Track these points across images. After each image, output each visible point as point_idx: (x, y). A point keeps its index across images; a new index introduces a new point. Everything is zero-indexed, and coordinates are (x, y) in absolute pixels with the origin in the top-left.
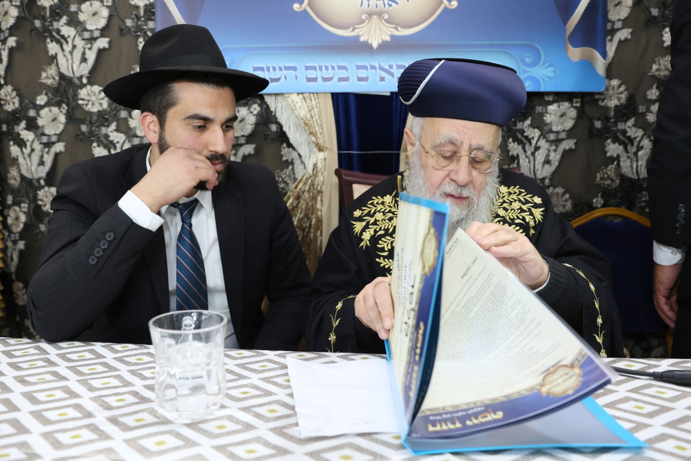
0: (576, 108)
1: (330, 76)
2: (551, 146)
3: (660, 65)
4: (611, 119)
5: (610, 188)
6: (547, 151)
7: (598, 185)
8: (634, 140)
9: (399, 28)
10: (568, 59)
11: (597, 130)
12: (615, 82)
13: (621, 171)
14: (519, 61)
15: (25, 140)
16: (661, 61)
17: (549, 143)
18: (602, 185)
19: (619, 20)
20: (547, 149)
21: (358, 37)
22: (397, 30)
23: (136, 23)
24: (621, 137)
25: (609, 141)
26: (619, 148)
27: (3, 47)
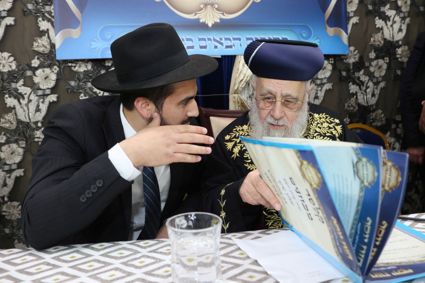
0: (331, 64)
2: (318, 87)
3: (375, 39)
4: (351, 70)
5: (353, 112)
6: (316, 91)
7: (346, 110)
8: (364, 83)
9: (225, 14)
10: (327, 34)
11: (344, 77)
12: (352, 48)
13: (358, 102)
14: (299, 35)
16: (375, 36)
17: (317, 86)
18: (348, 110)
19: (352, 11)
20: (316, 90)
21: (199, 19)
22: (224, 15)
23: (36, 7)
24: (357, 81)
25: (351, 84)
26: (357, 88)
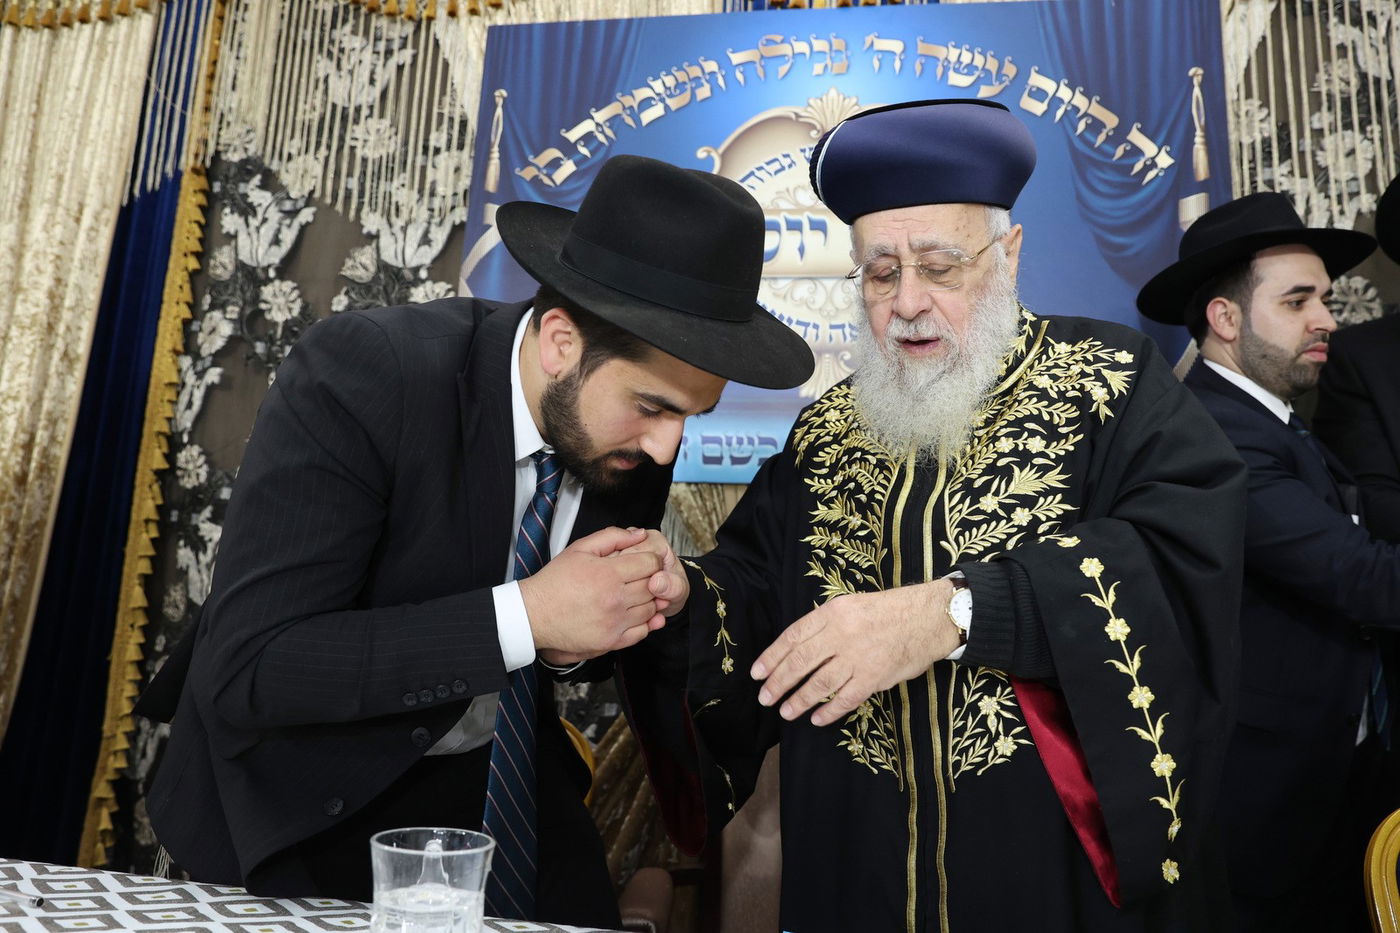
1: (745, 455)
15: (207, 539)
27: (198, 383)
